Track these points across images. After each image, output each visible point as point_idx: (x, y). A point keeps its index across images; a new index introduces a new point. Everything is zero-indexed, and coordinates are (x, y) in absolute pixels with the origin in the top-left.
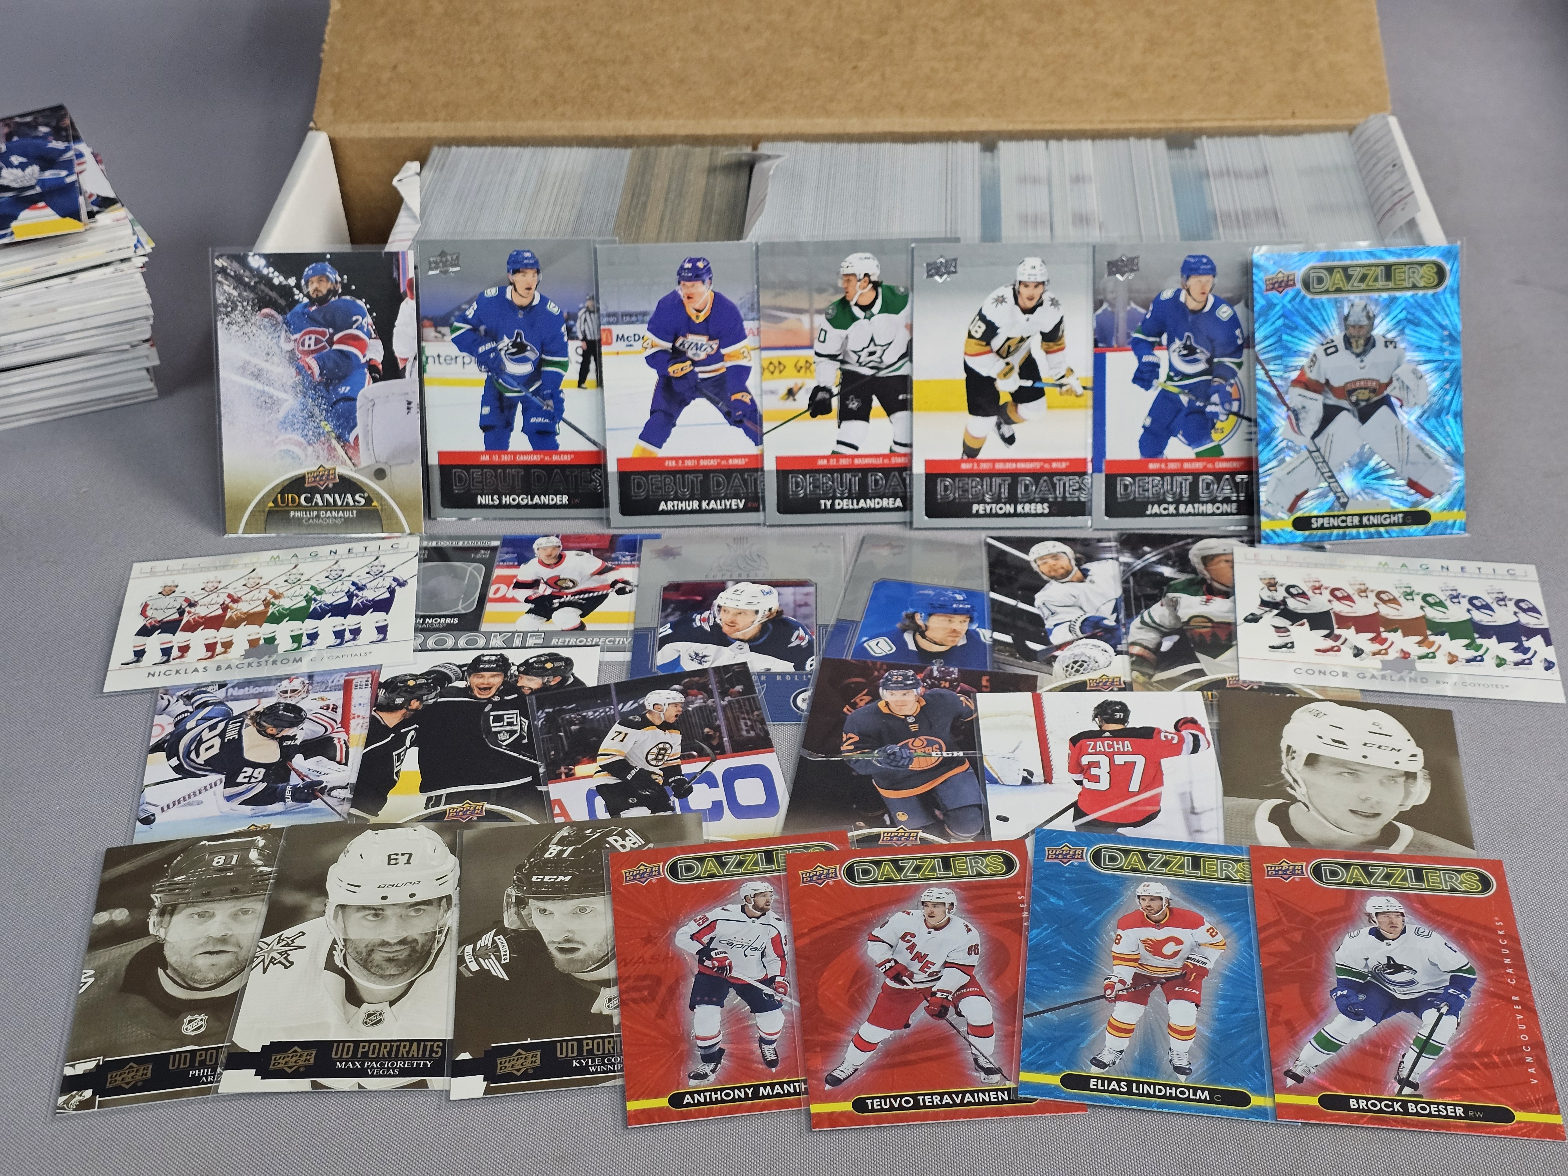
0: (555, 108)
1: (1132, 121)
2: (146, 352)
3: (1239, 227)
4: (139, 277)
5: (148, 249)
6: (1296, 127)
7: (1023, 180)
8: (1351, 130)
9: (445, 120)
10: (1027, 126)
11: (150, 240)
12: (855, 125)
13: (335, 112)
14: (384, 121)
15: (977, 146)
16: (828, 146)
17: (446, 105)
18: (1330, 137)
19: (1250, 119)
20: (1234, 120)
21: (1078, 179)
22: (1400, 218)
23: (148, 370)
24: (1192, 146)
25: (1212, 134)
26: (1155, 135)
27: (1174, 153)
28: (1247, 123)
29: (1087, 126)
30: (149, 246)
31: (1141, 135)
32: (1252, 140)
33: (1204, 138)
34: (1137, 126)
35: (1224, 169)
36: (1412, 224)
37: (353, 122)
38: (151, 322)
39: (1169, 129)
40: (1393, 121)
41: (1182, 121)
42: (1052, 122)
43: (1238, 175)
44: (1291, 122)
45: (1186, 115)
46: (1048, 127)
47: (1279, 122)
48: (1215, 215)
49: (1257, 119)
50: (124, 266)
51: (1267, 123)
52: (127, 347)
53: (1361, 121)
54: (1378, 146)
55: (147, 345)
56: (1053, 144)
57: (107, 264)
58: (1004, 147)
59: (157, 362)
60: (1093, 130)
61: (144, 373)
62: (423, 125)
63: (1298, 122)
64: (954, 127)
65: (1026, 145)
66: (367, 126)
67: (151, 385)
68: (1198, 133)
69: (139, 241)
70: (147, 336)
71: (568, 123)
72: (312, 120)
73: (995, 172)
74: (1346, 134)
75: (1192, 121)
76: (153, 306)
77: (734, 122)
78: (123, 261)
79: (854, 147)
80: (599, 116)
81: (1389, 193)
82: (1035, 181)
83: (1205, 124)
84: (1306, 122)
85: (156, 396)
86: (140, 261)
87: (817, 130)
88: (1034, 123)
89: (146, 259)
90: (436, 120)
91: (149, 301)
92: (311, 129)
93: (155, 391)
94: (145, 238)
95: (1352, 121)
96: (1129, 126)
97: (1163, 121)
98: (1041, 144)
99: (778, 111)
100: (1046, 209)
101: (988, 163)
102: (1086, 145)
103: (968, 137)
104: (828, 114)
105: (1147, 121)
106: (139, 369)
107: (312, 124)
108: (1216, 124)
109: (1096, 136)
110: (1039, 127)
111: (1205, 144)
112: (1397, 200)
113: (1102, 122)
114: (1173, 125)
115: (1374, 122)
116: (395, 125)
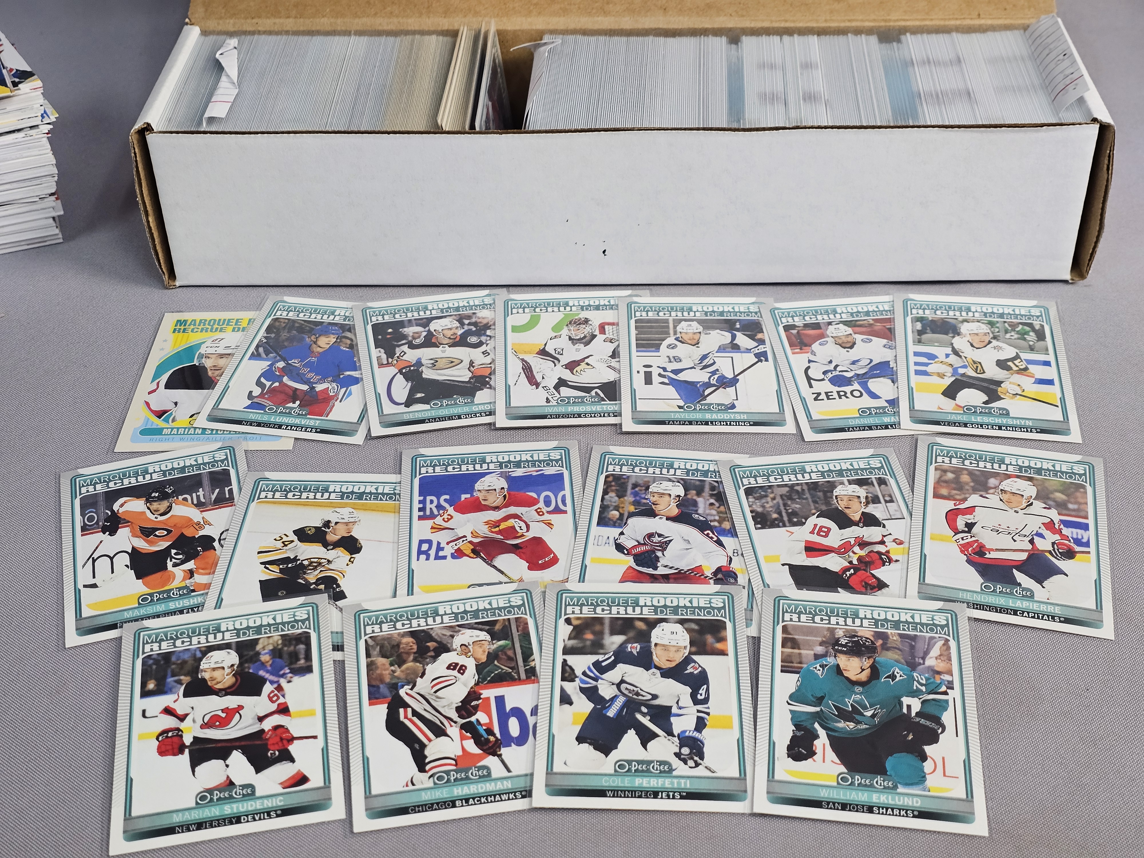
0: (385, 9)
1: (849, 21)
2: (53, 204)
3: (939, 104)
4: (45, 141)
5: (53, 119)
6: (980, 25)
7: (762, 66)
8: (1025, 28)
9: (296, 17)
10: (766, 24)
11: (54, 111)
12: (627, 23)
13: (206, 10)
14: (246, 18)
15: (724, 39)
16: (602, 38)
17: (296, 6)
18: (1009, 35)
19: (945, 20)
20: (932, 20)
21: (807, 66)
22: (1072, 96)
23: (54, 218)
24: (899, 41)
25: (916, 31)
26: (869, 32)
27: (883, 45)
28: (942, 23)
29: (814, 25)
30: (53, 117)
31: (858, 32)
32: (946, 36)
33: (908, 34)
34: (854, 24)
35: (926, 59)
36: (1081, 101)
37: (221, 18)
38: (56, 178)
39: (880, 27)
40: (1059, 20)
41: (890, 20)
42: (786, 21)
43: (937, 63)
44: (977, 22)
45: (894, 16)
46: (783, 25)
47: (968, 22)
48: (920, 94)
49: (949, 19)
50: (33, 132)
51: (958, 22)
52: (37, 199)
53: (1033, 21)
54: (1049, 40)
55: (53, 198)
56: (786, 38)
57: (19, 130)
58: (747, 41)
59: (62, 213)
60: (819, 28)
61: (51, 221)
62: (277, 21)
63: (982, 22)
64: (707, 24)
65: (764, 39)
66: (232, 21)
67: (57, 231)
68: (903, 31)
69: (45, 112)
70: (53, 191)
71: (395, 20)
72: (187, 17)
73: (740, 60)
74: (1022, 31)
75: (897, 20)
76: (58, 165)
77: (529, 20)
78: (31, 127)
79: (624, 39)
80: (421, 14)
81: (1061, 76)
82: (772, 67)
83: (908, 23)
84: (989, 22)
85: (61, 241)
86: (46, 128)
87: (596, 27)
88: (772, 21)
89: (51, 127)
90: (288, 17)
91: (54, 162)
92: (187, 24)
93: (60, 236)
94: (50, 110)
95: (1027, 22)
96: (848, 24)
97: (874, 20)
98: (776, 39)
99: (565, 12)
100: (780, 88)
101: (733, 52)
102: (814, 39)
103: (717, 32)
104: (606, 13)
105: (862, 20)
106: (46, 218)
107: (187, 20)
108: (917, 23)
109: (821, 32)
110: (776, 25)
111: (909, 39)
112: (1068, 83)
113: (826, 21)
114: (883, 24)
115: (1045, 22)
116: (255, 21)
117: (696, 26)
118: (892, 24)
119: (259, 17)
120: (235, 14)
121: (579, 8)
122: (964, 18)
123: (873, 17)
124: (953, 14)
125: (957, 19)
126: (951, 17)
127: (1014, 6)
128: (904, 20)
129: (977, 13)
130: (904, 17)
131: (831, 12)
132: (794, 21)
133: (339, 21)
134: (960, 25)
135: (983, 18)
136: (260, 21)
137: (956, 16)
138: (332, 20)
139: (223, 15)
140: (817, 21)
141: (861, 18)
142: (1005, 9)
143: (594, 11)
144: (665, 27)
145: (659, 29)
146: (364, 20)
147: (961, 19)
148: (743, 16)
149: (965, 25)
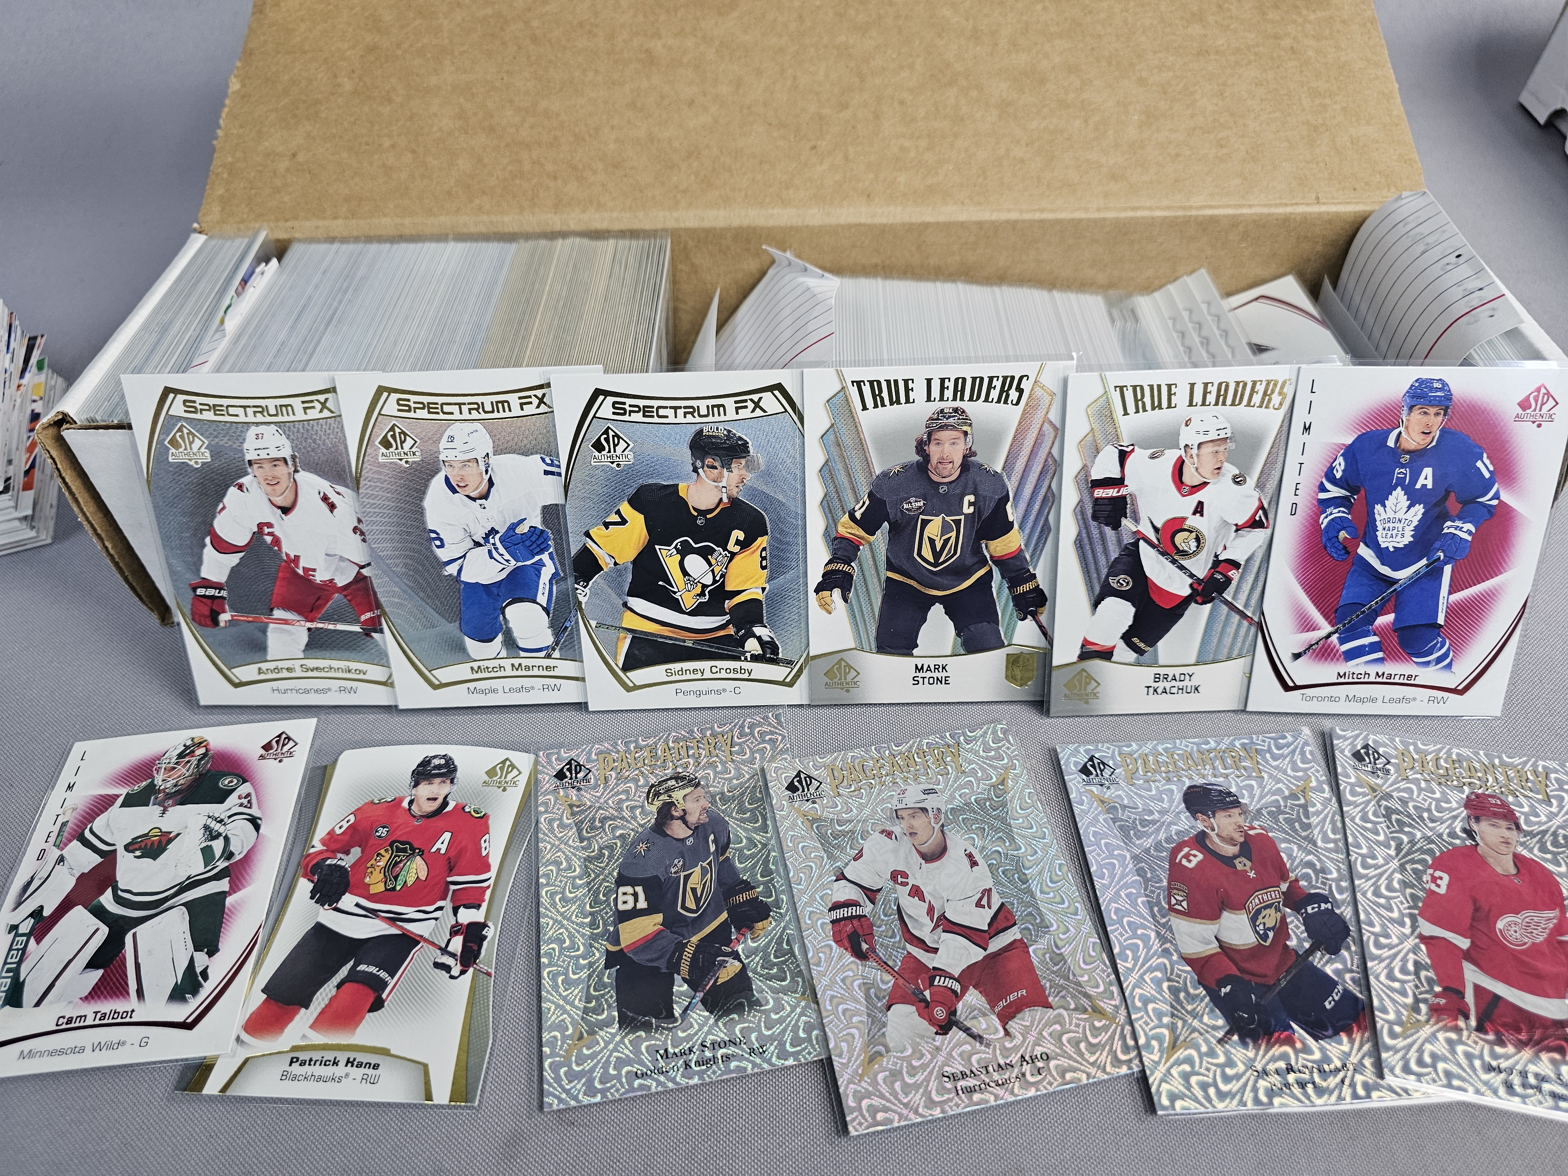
117: (913, 220)
118: (1194, 213)
119: (296, 218)
120: (262, 215)
121: (746, 196)
122: (1297, 204)
123: (1165, 202)
124: (1280, 197)
125: (1286, 205)
126: (1278, 202)
127: (1367, 183)
128: (1211, 207)
129: (1314, 196)
130: (1210, 203)
131: (1106, 195)
132: (1052, 211)
133: (407, 221)
134: (1291, 214)
135: (1324, 204)
136: (296, 224)
137: (1284, 201)
138: (398, 221)
139: (245, 216)
140: (1086, 210)
141: (1148, 204)
142: (1355, 189)
143: (768, 200)
144: (869, 221)
145: (860, 225)
146: (443, 219)
147: (1292, 205)
148: (980, 204)
149: (1299, 214)
